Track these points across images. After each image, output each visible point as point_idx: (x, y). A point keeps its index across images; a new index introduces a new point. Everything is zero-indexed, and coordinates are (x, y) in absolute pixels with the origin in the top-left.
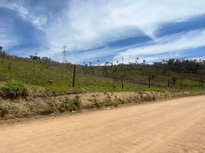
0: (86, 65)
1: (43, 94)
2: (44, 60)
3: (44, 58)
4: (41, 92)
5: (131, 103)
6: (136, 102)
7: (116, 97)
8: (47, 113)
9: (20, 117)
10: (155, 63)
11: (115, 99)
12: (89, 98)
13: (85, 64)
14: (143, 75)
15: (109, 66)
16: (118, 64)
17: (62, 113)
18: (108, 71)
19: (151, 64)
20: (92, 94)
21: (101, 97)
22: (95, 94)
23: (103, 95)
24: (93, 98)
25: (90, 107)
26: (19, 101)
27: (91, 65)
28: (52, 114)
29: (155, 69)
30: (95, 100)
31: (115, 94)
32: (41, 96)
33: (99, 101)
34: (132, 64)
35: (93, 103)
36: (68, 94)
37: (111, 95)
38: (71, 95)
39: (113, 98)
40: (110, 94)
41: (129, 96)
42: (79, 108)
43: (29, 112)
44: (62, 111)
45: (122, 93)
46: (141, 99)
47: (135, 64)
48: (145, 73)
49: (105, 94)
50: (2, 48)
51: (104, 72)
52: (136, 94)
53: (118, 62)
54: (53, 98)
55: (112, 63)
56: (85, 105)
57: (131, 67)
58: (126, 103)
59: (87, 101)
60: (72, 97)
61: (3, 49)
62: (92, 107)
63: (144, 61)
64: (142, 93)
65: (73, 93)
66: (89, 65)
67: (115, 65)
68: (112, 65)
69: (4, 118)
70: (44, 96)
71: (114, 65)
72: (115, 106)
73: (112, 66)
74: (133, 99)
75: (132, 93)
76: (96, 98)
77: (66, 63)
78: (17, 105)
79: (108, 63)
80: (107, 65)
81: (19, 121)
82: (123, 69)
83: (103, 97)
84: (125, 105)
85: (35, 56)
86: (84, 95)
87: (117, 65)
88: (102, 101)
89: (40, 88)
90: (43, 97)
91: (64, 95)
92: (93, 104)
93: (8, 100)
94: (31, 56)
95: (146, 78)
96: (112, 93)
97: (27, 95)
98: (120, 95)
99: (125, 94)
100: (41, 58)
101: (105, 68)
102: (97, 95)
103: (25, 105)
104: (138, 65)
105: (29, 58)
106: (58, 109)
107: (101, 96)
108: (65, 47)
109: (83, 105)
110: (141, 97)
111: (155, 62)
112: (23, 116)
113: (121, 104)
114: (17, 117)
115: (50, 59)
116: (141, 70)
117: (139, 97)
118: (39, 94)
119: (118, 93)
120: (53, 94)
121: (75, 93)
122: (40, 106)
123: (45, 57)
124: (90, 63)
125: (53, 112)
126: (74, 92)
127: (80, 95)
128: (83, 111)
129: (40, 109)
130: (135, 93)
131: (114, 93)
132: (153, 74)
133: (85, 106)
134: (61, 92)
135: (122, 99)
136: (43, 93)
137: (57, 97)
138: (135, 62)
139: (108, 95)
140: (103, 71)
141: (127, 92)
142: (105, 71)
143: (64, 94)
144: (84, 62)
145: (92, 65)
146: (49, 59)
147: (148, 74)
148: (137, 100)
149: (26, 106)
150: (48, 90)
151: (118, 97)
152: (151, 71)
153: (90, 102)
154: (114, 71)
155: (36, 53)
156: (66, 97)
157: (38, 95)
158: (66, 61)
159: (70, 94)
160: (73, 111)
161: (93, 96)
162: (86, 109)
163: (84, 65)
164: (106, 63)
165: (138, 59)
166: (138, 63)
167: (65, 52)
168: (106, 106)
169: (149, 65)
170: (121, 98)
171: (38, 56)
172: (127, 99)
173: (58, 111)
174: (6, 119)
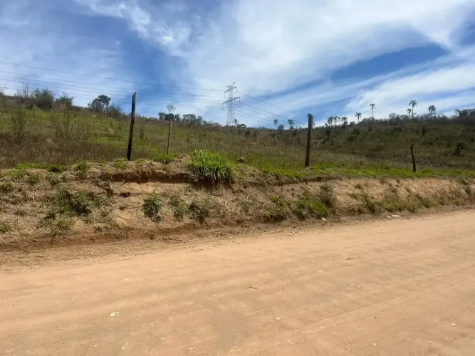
0: (281, 127)
1: (258, 180)
2: (187, 121)
3: (187, 118)
4: (252, 175)
5: (446, 206)
6: (457, 204)
7: (408, 190)
8: (275, 219)
9: (232, 225)
10: (463, 114)
11: (409, 196)
12: (351, 192)
13: (278, 126)
14: (431, 144)
15: (336, 126)
16: (361, 120)
17: (304, 223)
18: (335, 139)
19: (450, 115)
20: (354, 182)
21: (377, 190)
22: (362, 182)
23: (379, 184)
24: (357, 191)
25: (355, 211)
26: (221, 193)
27: (292, 128)
28: (285, 222)
29: (462, 129)
30: (365, 196)
31: (404, 182)
32: (256, 184)
33: (373, 198)
34: (398, 118)
35: (361, 203)
36: (306, 181)
37: (398, 186)
38: (311, 183)
39: (402, 192)
40: (394, 183)
41: (438, 189)
42: (334, 212)
43: (244, 216)
44: (302, 218)
45: (421, 181)
46: (467, 196)
47: (406, 117)
48: (437, 139)
49: (383, 182)
50: (110, 99)
51: (324, 142)
52: (455, 185)
53: (359, 115)
54: (277, 189)
55: (345, 118)
56: (345, 205)
57: (396, 126)
58: (433, 205)
59: (349, 198)
60: (314, 188)
61: (110, 102)
62: (360, 212)
63: (432, 108)
64: (466, 181)
65: (313, 180)
66: (287, 128)
67: (352, 124)
68: (346, 123)
69: (204, 224)
70: (262, 185)
71: (349, 123)
72: (409, 210)
73: (344, 126)
74: (449, 198)
75: (444, 182)
76: (365, 191)
77: (234, 124)
78: (220, 200)
79: (335, 118)
80: (333, 124)
81: (231, 232)
82: (374, 131)
83: (381, 190)
84: (433, 209)
85: (168, 113)
86: (339, 185)
87: (357, 122)
88: (380, 198)
89: (250, 169)
90: (259, 185)
91: (296, 183)
92: (362, 205)
93: (202, 191)
94: (161, 114)
95: (440, 153)
96: (398, 182)
97: (233, 182)
98: (416, 186)
99: (428, 185)
100: (181, 117)
101: (328, 131)
102: (366, 185)
103: (233, 201)
104: (415, 120)
105: (158, 117)
106: (294, 212)
107: (375, 188)
108: (231, 89)
109: (341, 207)
110: (468, 191)
111: (461, 110)
112: (236, 223)
113: (424, 207)
114: (225, 224)
115: (200, 118)
116: (424, 132)
117: (463, 191)
118: (251, 179)
119: (411, 182)
120: (276, 181)
121: (319, 179)
122: (259, 205)
123: (191, 115)
124: (290, 122)
125: (286, 219)
126: (316, 177)
127: (329, 183)
128: (343, 219)
129: (262, 211)
130: (451, 181)
131: (401, 181)
132: (459, 142)
133: (345, 209)
134: (291, 178)
135: (422, 194)
136: (258, 177)
137: (285, 187)
138: (406, 114)
139: (390, 185)
140: (322, 140)
141: (433, 180)
142: (328, 139)
143: (297, 180)
144: (276, 121)
145: (295, 127)
146: (197, 118)
147: (445, 142)
148: (460, 200)
149: (235, 203)
150: (265, 172)
151: (414, 190)
152: (452, 135)
153: (355, 200)
154: (351, 139)
155: (171, 107)
156: (302, 188)
157: (251, 183)
158: (236, 120)
159: (310, 181)
160: (324, 219)
161: (359, 187)
162: (348, 215)
163: (275, 127)
164: (330, 120)
165: (414, 103)
166: (415, 116)
167: (231, 100)
168: (390, 210)
169: (444, 118)
170: (420, 192)
171: (175, 113)
172: (435, 196)
173: (294, 217)
174: (208, 227)
